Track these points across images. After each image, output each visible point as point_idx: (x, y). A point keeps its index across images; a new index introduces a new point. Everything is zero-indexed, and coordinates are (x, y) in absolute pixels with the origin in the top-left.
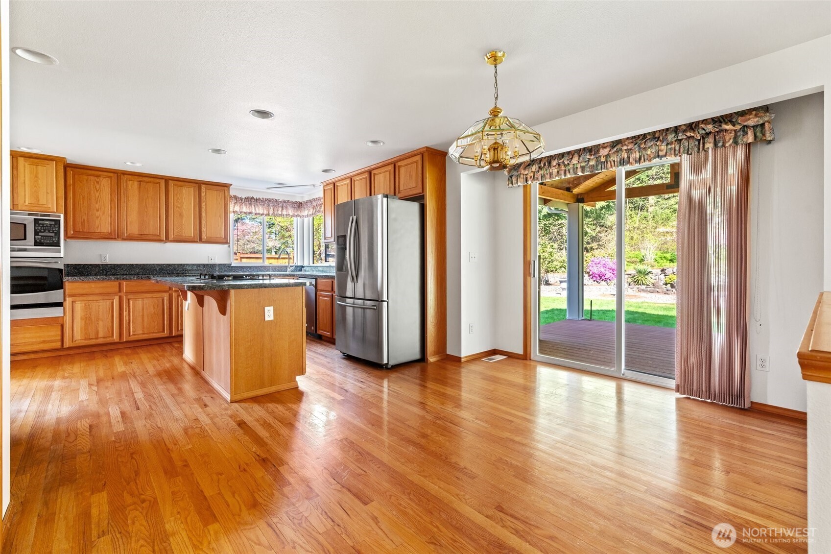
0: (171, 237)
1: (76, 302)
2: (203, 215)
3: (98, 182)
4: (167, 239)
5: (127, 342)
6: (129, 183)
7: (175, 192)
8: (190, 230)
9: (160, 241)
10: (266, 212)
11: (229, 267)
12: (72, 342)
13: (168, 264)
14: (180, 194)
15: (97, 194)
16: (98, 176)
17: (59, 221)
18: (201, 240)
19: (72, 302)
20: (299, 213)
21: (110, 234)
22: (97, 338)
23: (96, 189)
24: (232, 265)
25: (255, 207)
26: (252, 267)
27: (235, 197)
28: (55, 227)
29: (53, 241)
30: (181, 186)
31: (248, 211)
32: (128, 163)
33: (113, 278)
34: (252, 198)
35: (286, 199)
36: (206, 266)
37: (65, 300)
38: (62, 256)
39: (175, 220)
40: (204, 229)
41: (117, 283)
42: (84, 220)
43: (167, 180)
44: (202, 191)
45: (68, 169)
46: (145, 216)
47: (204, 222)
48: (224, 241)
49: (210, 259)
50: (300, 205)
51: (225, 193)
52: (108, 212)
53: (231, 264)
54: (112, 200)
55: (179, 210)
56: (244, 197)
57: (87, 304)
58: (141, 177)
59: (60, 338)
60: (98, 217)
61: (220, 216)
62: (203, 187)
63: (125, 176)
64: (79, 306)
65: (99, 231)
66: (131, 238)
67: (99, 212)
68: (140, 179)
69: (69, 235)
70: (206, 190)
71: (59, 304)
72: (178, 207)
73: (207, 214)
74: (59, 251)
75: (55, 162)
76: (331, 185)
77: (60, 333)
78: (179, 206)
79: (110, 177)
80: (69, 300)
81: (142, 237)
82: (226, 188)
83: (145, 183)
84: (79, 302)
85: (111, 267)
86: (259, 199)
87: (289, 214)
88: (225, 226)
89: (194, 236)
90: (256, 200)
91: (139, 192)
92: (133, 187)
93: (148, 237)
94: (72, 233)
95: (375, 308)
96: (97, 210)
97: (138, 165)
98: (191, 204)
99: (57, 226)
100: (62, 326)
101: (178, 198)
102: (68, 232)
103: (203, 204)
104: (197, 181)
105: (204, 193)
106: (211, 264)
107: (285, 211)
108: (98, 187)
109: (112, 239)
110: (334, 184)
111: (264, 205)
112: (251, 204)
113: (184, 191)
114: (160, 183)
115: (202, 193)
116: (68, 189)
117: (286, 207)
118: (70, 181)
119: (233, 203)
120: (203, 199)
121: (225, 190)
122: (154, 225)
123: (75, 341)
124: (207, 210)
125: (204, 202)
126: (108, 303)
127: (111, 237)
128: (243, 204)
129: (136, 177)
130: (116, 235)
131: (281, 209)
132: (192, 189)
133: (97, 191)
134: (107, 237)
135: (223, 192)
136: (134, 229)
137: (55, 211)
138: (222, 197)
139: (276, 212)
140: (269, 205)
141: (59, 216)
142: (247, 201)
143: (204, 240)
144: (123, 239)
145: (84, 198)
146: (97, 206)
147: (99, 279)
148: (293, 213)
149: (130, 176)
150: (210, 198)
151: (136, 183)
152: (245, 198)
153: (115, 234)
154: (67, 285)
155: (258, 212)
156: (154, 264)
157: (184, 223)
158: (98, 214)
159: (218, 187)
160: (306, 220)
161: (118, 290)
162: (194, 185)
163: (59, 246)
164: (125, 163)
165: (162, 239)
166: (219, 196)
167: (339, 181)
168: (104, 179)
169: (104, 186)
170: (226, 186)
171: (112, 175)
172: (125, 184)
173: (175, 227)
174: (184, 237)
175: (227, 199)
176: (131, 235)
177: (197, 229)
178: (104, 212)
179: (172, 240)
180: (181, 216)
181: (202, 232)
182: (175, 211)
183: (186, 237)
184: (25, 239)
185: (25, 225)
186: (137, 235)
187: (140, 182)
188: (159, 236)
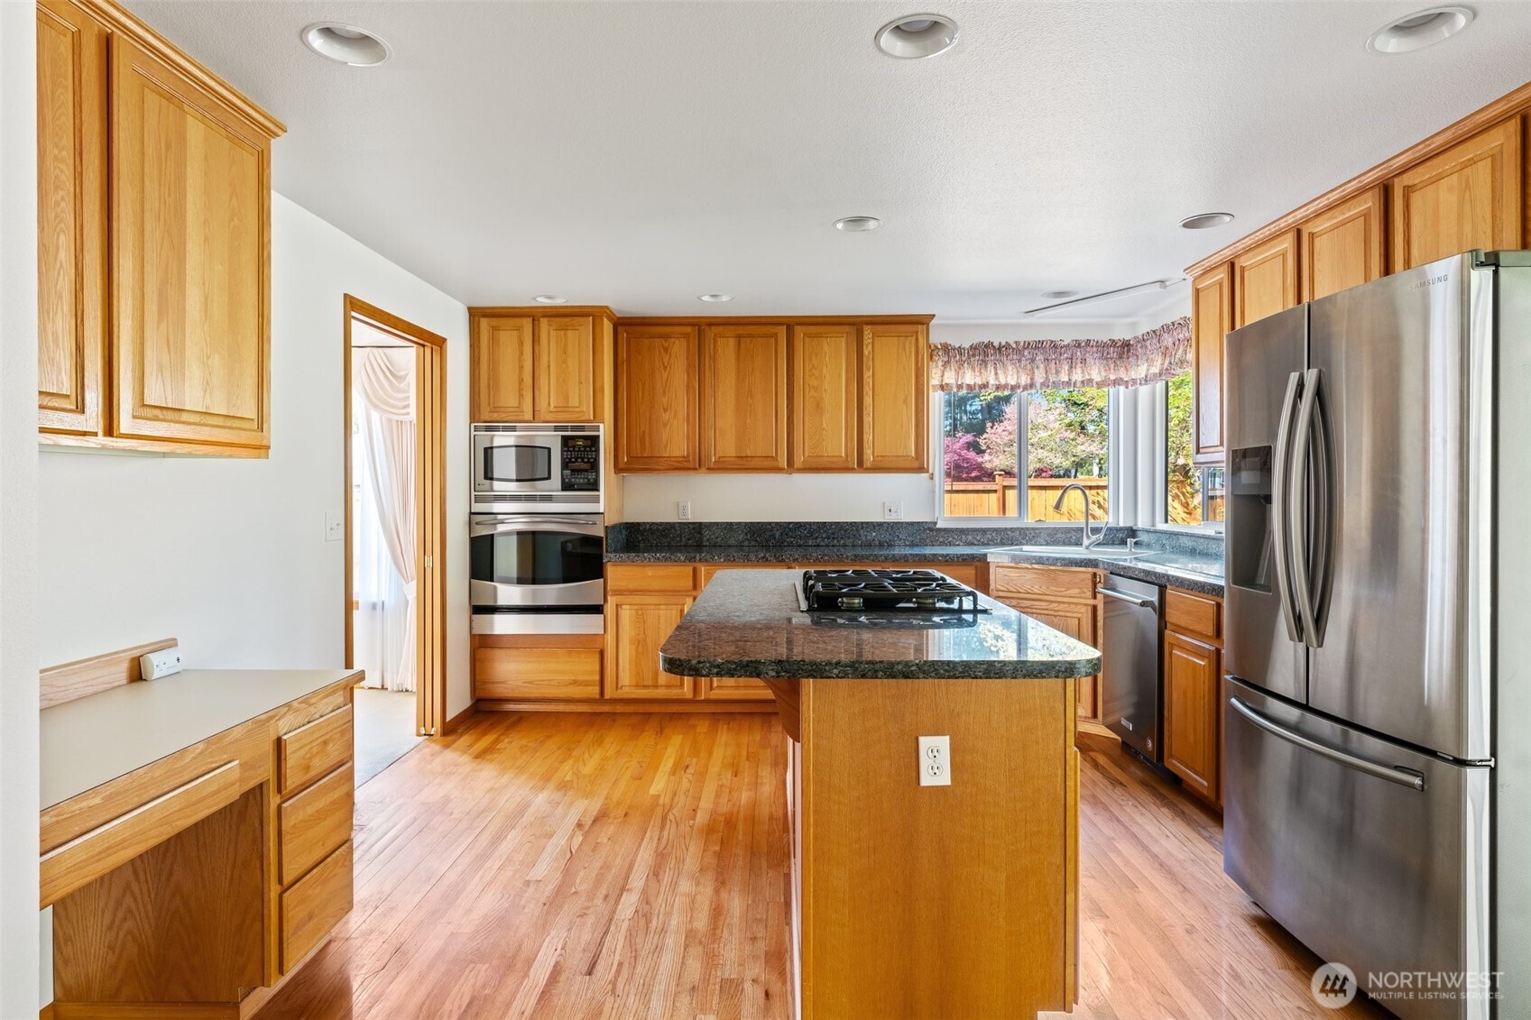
0: (799, 460)
1: (624, 607)
2: (868, 401)
3: (666, 350)
4: (791, 467)
5: (708, 701)
6: (720, 341)
7: (807, 353)
8: (837, 444)
9: (778, 470)
10: (1024, 380)
11: (931, 530)
12: (617, 689)
13: (797, 523)
14: (816, 355)
15: (665, 375)
16: (666, 337)
17: (597, 437)
18: (861, 466)
19: (617, 605)
20: (1122, 374)
21: (686, 459)
22: (656, 686)
23: (664, 364)
24: (937, 526)
25: (996, 369)
26: (989, 529)
27: (946, 348)
28: (591, 451)
29: (589, 480)
30: (818, 336)
31: (979, 381)
32: (706, 298)
33: (682, 558)
34: (989, 345)
35: (1082, 337)
36: (877, 528)
37: (605, 600)
38: (602, 511)
39: (806, 419)
40: (868, 437)
41: (689, 570)
42: (644, 432)
43: (791, 325)
44: (865, 342)
45: (620, 328)
46: (748, 414)
47: (868, 419)
48: (916, 465)
49: (887, 511)
50: (1124, 350)
51: (917, 339)
52: (683, 412)
53: (936, 523)
54: (689, 388)
55: (816, 395)
56: (967, 346)
57: (640, 612)
58: (740, 327)
59: (597, 678)
60: (665, 425)
61: (905, 402)
62: (867, 331)
63: (713, 327)
64: (627, 614)
65: (667, 455)
66: (722, 467)
67: (668, 414)
68: (741, 330)
69: (621, 465)
70: (873, 338)
71: (597, 609)
72: (813, 387)
73: (876, 397)
74: (596, 500)
75: (591, 318)
76: (1221, 269)
77: (597, 667)
78: (815, 383)
79: (686, 336)
80: (612, 601)
81: (743, 464)
82: (920, 326)
83: (748, 340)
84: (628, 607)
85: (694, 529)
86: (1008, 346)
87: (1090, 380)
88: (917, 426)
89: (847, 456)
90: (999, 349)
91: (738, 360)
92: (726, 349)
93: (753, 464)
94: (626, 459)
95: (1417, 781)
96: (665, 410)
97: (724, 298)
98: (840, 376)
99: (593, 449)
100: (602, 653)
101: (813, 365)
102: (620, 458)
103: (867, 375)
104: (852, 320)
105: (870, 347)
106: (888, 523)
107: (1079, 371)
108: (666, 360)
109: (689, 469)
110: (1233, 265)
111: (1020, 361)
112: (984, 363)
113: (826, 347)
114: (776, 334)
115: (865, 347)
116: (620, 368)
117: (1084, 361)
118: (623, 354)
119: (940, 363)
120: (867, 362)
121: (917, 333)
122: (764, 435)
123: (621, 688)
124: (876, 387)
125: (869, 369)
126: (674, 612)
127: (686, 465)
128: (966, 365)
129: (732, 327)
130: (696, 462)
131: (1066, 367)
132: (843, 340)
133: (665, 368)
134: (679, 465)
135: (914, 338)
136: (726, 446)
137: (592, 418)
138: (910, 352)
139: (1052, 378)
140: (1033, 360)
141: (597, 429)
142: (974, 355)
143: (867, 464)
144: (708, 469)
145: (643, 385)
146: (665, 400)
147: (659, 559)
148: (1103, 374)
149: (721, 328)
150: (886, 356)
151: (732, 342)
152: (971, 347)
153: (694, 460)
154: (611, 570)
155: (1003, 381)
156: (770, 523)
157: (824, 425)
158: (666, 416)
159: (901, 327)
160: (1144, 391)
161: (691, 584)
162: (847, 328)
163: (598, 490)
164: (699, 298)
165: (781, 466)
166: (904, 349)
167: (1249, 250)
168: (677, 341)
169: (676, 356)
170: (920, 322)
171: (688, 329)
172: (712, 347)
173: (807, 437)
174: (825, 459)
175: (923, 355)
176: (722, 459)
177: (853, 435)
178: (676, 411)
179: (801, 467)
180: (818, 407)
181: (865, 445)
182: (807, 397)
183: (830, 459)
184: (549, 478)
185: (549, 449)
186: (733, 459)
187: (739, 337)
188: (774, 458)
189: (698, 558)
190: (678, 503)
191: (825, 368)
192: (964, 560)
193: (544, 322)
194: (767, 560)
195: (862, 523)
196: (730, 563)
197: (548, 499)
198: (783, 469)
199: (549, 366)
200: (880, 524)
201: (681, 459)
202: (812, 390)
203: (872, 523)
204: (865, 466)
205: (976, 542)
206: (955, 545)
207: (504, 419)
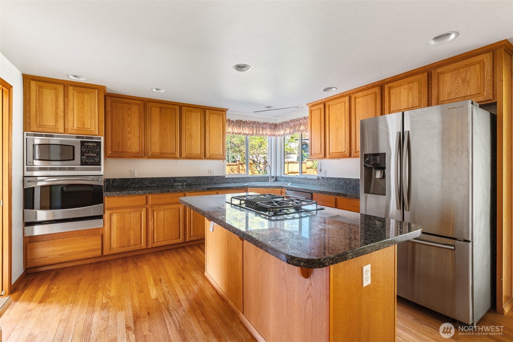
0: (184, 155)
1: (113, 215)
2: (207, 135)
3: (129, 109)
4: (181, 157)
5: (152, 248)
6: (153, 109)
7: (187, 117)
8: (197, 149)
9: (176, 158)
10: (251, 132)
11: (223, 178)
12: (110, 250)
14: (190, 118)
15: (129, 119)
16: (130, 104)
17: (100, 142)
18: (205, 157)
19: (110, 214)
20: (275, 133)
21: (139, 153)
22: (129, 246)
23: (128, 115)
25: (243, 128)
26: (240, 178)
27: (230, 120)
28: (97, 148)
29: (96, 161)
30: (191, 111)
31: (238, 132)
33: (141, 193)
34: (241, 121)
35: (265, 122)
36: (207, 178)
37: (104, 213)
38: (102, 174)
39: (186, 140)
40: (207, 147)
41: (144, 197)
42: (119, 142)
43: (181, 106)
44: (207, 115)
45: (107, 97)
46: (164, 137)
47: (207, 142)
48: (222, 157)
49: (210, 172)
50: (275, 126)
51: (223, 116)
52: (137, 134)
53: (225, 176)
54: (140, 125)
55: (190, 132)
57: (122, 216)
58: (162, 104)
59: (100, 247)
60: (129, 139)
61: (219, 137)
62: (207, 112)
63: (150, 103)
64: (115, 217)
65: (130, 151)
66: (154, 156)
67: (130, 135)
68: (161, 105)
69: (108, 155)
70: (209, 114)
71: (100, 217)
72: (189, 129)
73: (210, 134)
74: (100, 169)
75: (97, 90)
76: (321, 105)
77: (100, 242)
78: (190, 128)
79: (139, 104)
80: (107, 213)
81: (162, 156)
82: (224, 112)
83: (165, 109)
84: (115, 214)
85: (138, 181)
86: (246, 122)
87: (267, 134)
88: (223, 145)
89: (200, 154)
90: (244, 122)
91: (160, 116)
92: (155, 113)
93: (166, 156)
94: (110, 153)
95: (453, 248)
96: (129, 133)
97: (162, 91)
98: (198, 126)
99: (98, 147)
100: (102, 236)
101: (189, 122)
102: (107, 152)
103: (207, 126)
104: (202, 107)
105: (208, 117)
106: (210, 177)
107: (265, 131)
108: (130, 113)
109: (139, 157)
110: (325, 104)
111: (249, 127)
112: (240, 126)
113: (193, 115)
114: (175, 108)
115: (206, 117)
116: (107, 114)
117: (266, 128)
118: (109, 108)
119: (228, 125)
120: (207, 123)
121: (223, 114)
122: (171, 145)
123: (112, 249)
124: (210, 131)
125: (208, 125)
126: (137, 215)
127: (139, 156)
128: (235, 126)
129: (158, 104)
131: (262, 130)
132: (199, 113)
133: (129, 116)
134: (136, 156)
136: (156, 149)
137: (97, 134)
138: (221, 120)
139: (258, 133)
140: (253, 127)
141: (100, 139)
142: (237, 124)
143: (207, 157)
144: (148, 157)
145: (119, 122)
146: (129, 129)
147: (131, 193)
148: (270, 132)
149: (154, 104)
150: (212, 121)
151: (158, 109)
152: (236, 121)
153: (142, 154)
154: (107, 200)
155: (245, 132)
156: (169, 178)
157: (193, 143)
158: (129, 136)
159: (218, 112)
160: (279, 138)
161: (145, 202)
162: (201, 110)
163: (100, 165)
164: (152, 90)
165: (177, 157)
166: (219, 119)
167: (330, 100)
168: (134, 106)
169: (134, 112)
171: (140, 102)
172: (150, 110)
173: (186, 146)
174: (193, 155)
175: (225, 122)
176: (154, 154)
177: (202, 147)
178: (134, 134)
179: (184, 157)
180: (191, 136)
181: (207, 150)
182: (187, 133)
183: (195, 155)
184: (74, 159)
185: (74, 147)
186: (159, 154)
187: (161, 108)
188: (175, 154)
189: (147, 192)
190: (131, 170)
191: (193, 123)
192: (241, 188)
193: (71, 89)
194: (176, 191)
195: (202, 177)
196: (162, 193)
197: (73, 169)
198: (178, 158)
199: (73, 109)
200: (208, 177)
201: (136, 153)
202: (188, 130)
203: (205, 176)
204: (206, 157)
205: (236, 182)
206: (230, 183)
207: (46, 131)
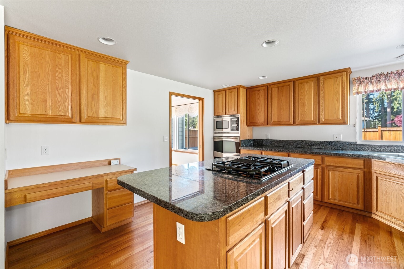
0: (297, 121)
2: (322, 101)
3: (259, 94)
4: (295, 124)
7: (300, 88)
8: (311, 115)
9: (290, 125)
11: (354, 145)
13: (301, 141)
14: (303, 89)
15: (259, 101)
16: (259, 90)
17: (238, 118)
18: (319, 123)
23: (258, 98)
24: (357, 144)
25: (385, 83)
27: (359, 79)
30: (304, 83)
31: (376, 88)
34: (382, 74)
38: (239, 136)
39: (299, 108)
40: (322, 113)
41: (260, 151)
42: (253, 116)
43: (294, 81)
44: (321, 82)
45: (248, 90)
46: (281, 109)
47: (322, 107)
48: (342, 122)
49: (335, 138)
51: (342, 78)
52: (263, 110)
53: (356, 142)
54: (265, 103)
55: (303, 101)
56: (370, 76)
58: (279, 84)
60: (259, 114)
61: (337, 100)
62: (322, 78)
63: (271, 86)
65: (259, 122)
66: (274, 124)
69: (248, 125)
70: (324, 80)
72: (302, 99)
74: (238, 133)
75: (237, 89)
78: (302, 98)
79: (264, 89)
81: (280, 123)
82: (343, 73)
83: (281, 88)
88: (342, 108)
89: (314, 120)
91: (278, 94)
93: (282, 123)
94: (249, 123)
96: (259, 110)
98: (311, 94)
101: (302, 92)
103: (322, 93)
104: (316, 76)
105: (323, 83)
108: (259, 96)
109: (265, 125)
112: (379, 81)
113: (306, 86)
114: (290, 84)
115: (321, 84)
118: (249, 96)
119: (357, 85)
120: (321, 89)
121: (342, 75)
122: (287, 115)
124: (325, 97)
125: (322, 91)
128: (369, 83)
129: (276, 85)
132: (313, 83)
133: (259, 99)
134: (262, 124)
135: (340, 78)
136: (275, 118)
138: (339, 82)
141: (238, 116)
142: (373, 79)
143: (322, 122)
144: (270, 125)
145: (253, 104)
146: (259, 107)
149: (273, 85)
150: (328, 86)
151: (276, 89)
152: (372, 76)
153: (266, 123)
156: (292, 141)
157: (306, 110)
158: (259, 111)
159: (335, 75)
162: (314, 79)
163: (238, 131)
165: (291, 123)
166: (337, 82)
168: (262, 91)
169: (261, 95)
170: (347, 71)
171: (265, 87)
172: (271, 91)
173: (300, 114)
174: (306, 121)
175: (345, 83)
176: (274, 122)
177: (316, 114)
178: (261, 110)
179: (298, 124)
180: (304, 105)
181: (321, 116)
182: (300, 103)
183: (308, 121)
184: (228, 128)
185: (228, 121)
186: (277, 122)
187: (278, 87)
188: (290, 121)
189: (262, 149)
190: (266, 134)
191: (306, 92)
192: (357, 157)
193: (227, 91)
194: (281, 151)
195: (325, 141)
196: (271, 151)
197: (228, 133)
199: (228, 102)
200: (332, 142)
201: (263, 122)
202: (301, 100)
203: (328, 141)
204: (321, 123)
207: (220, 115)
